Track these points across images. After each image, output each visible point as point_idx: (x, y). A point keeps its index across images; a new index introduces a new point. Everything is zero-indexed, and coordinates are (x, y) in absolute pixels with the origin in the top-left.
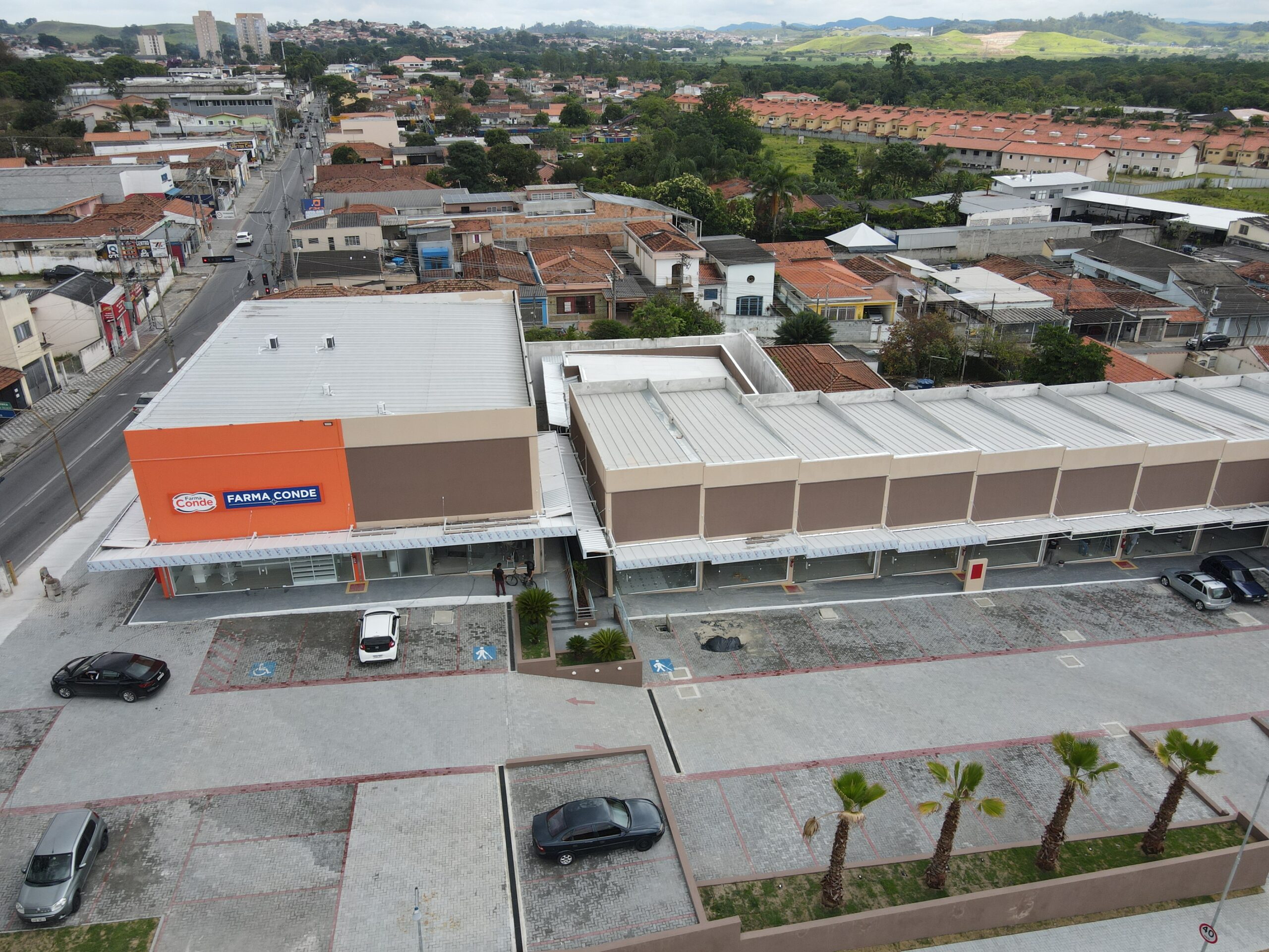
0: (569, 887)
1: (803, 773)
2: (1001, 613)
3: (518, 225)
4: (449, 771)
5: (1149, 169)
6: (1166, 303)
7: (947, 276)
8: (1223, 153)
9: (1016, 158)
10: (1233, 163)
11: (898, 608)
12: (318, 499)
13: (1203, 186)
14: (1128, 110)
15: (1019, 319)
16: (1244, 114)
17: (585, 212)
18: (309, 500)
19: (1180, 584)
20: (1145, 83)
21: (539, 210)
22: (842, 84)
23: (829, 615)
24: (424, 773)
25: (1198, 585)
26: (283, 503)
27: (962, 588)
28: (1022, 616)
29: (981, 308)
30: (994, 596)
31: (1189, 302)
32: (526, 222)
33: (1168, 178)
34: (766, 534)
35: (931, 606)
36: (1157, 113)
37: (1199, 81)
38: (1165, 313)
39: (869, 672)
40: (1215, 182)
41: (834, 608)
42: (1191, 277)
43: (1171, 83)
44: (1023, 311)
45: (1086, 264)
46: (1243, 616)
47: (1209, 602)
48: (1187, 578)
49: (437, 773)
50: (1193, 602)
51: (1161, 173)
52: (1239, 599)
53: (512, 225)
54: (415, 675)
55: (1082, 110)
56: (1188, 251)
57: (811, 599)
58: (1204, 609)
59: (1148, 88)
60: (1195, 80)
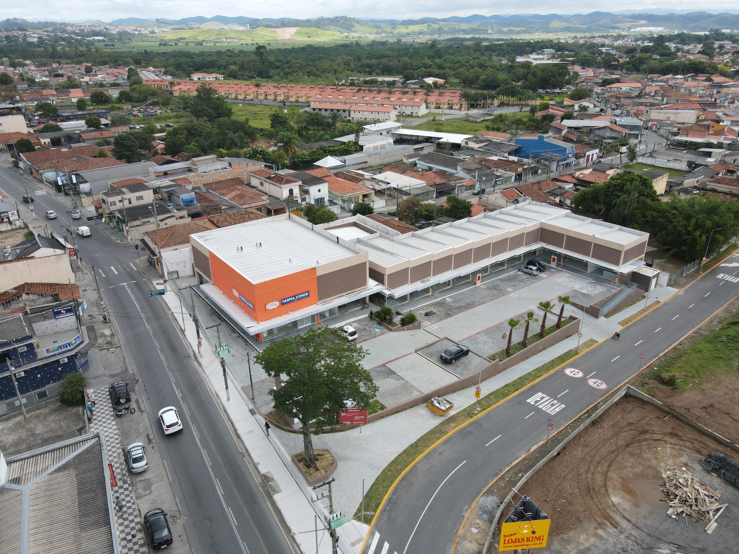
0: (458, 366)
1: (478, 336)
2: (489, 288)
3: (199, 179)
4: (404, 356)
5: (409, 113)
6: (462, 179)
7: (379, 177)
8: (434, 104)
9: (357, 113)
10: (439, 108)
11: (463, 294)
12: (308, 296)
13: (433, 120)
14: (380, 79)
15: (419, 192)
16: (430, 80)
17: (226, 168)
18: (306, 297)
19: (526, 270)
20: (379, 64)
21: (205, 170)
22: (233, 67)
23: (448, 300)
24: (398, 358)
25: (531, 269)
26: (299, 299)
27: (475, 284)
28: (495, 288)
29: (403, 189)
30: (484, 284)
31: (468, 177)
32: (202, 176)
33: (418, 117)
34: (425, 279)
35: (471, 290)
36: (394, 81)
37: (402, 62)
38: (463, 182)
39: (471, 311)
40: (437, 118)
41: (449, 297)
42: (466, 167)
43: (390, 63)
44: (418, 188)
45: (422, 165)
46: (543, 275)
47: (535, 273)
48: (527, 268)
49: (401, 357)
50: (530, 274)
51: (414, 115)
52: (541, 271)
53: (196, 179)
54: (366, 340)
55: (359, 80)
56: (452, 154)
57: (440, 297)
58: (534, 275)
59: (381, 66)
60: (400, 61)
